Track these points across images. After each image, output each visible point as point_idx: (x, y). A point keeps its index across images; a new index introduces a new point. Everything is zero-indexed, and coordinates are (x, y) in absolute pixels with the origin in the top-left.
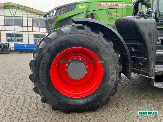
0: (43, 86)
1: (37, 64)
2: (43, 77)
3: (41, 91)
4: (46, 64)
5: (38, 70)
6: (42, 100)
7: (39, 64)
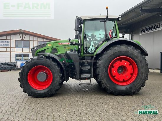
0: (24, 83)
1: (22, 73)
2: (24, 79)
3: (23, 86)
4: (26, 73)
5: (22, 76)
6: (23, 91)
7: (23, 73)
